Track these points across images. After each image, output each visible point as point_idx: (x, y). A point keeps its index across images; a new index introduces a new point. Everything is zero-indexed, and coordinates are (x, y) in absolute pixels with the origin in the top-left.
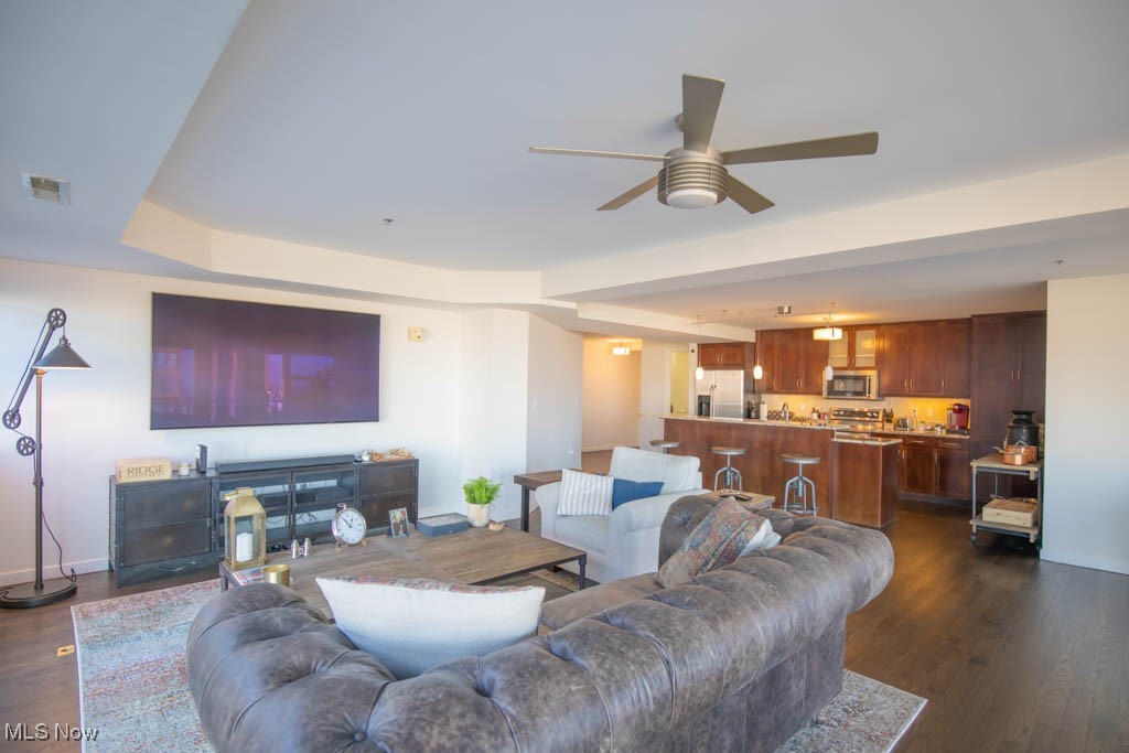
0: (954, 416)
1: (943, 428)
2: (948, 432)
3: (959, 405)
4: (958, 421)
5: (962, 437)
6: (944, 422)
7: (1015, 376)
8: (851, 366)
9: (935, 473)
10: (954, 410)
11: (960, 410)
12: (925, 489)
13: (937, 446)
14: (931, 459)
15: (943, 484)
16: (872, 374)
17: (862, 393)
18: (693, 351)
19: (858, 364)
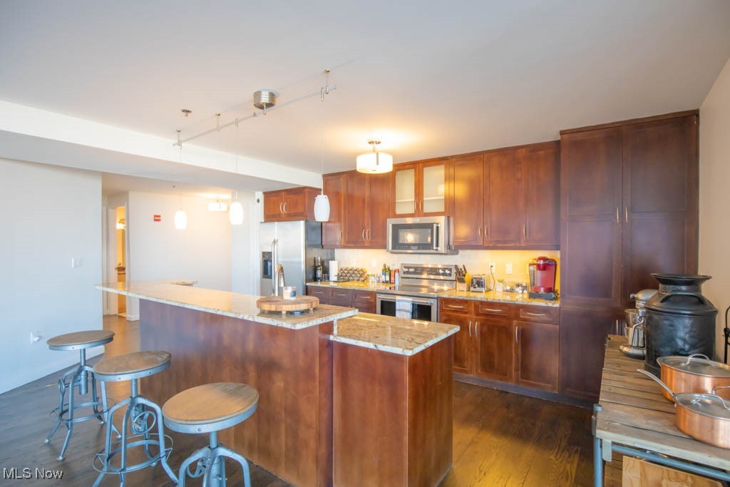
0: (539, 274)
1: (525, 288)
2: (531, 296)
3: (544, 259)
4: (544, 282)
5: (550, 304)
6: (525, 281)
7: (622, 215)
8: (419, 211)
9: (515, 352)
10: (538, 266)
11: (546, 266)
12: (504, 374)
13: (517, 317)
14: (509, 335)
15: (525, 370)
16: (441, 221)
17: (429, 246)
18: (258, 201)
19: (427, 209)
